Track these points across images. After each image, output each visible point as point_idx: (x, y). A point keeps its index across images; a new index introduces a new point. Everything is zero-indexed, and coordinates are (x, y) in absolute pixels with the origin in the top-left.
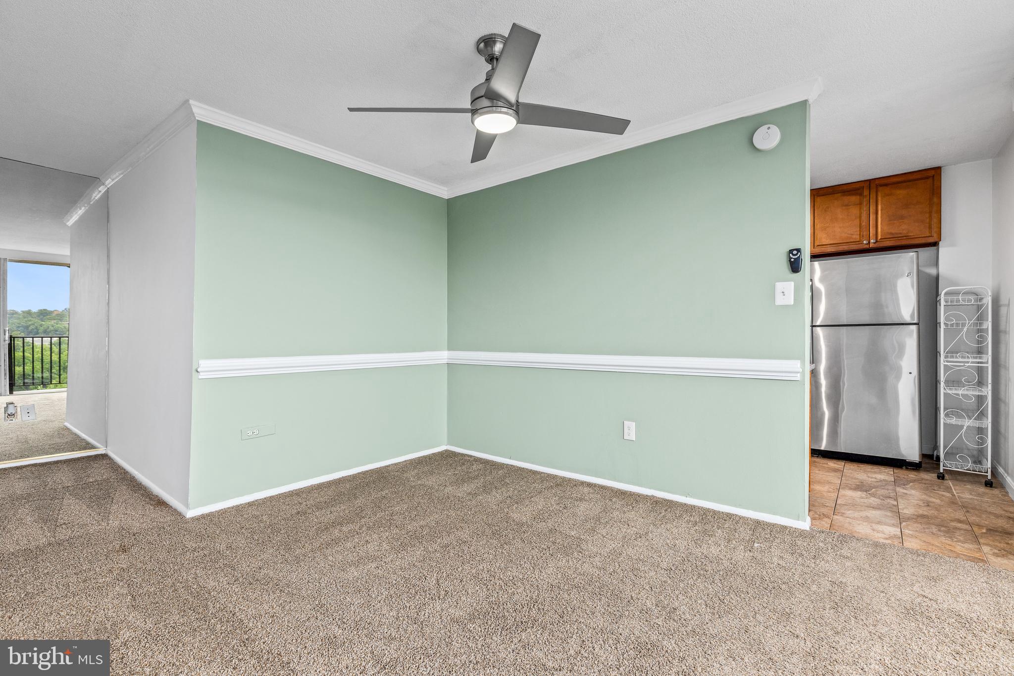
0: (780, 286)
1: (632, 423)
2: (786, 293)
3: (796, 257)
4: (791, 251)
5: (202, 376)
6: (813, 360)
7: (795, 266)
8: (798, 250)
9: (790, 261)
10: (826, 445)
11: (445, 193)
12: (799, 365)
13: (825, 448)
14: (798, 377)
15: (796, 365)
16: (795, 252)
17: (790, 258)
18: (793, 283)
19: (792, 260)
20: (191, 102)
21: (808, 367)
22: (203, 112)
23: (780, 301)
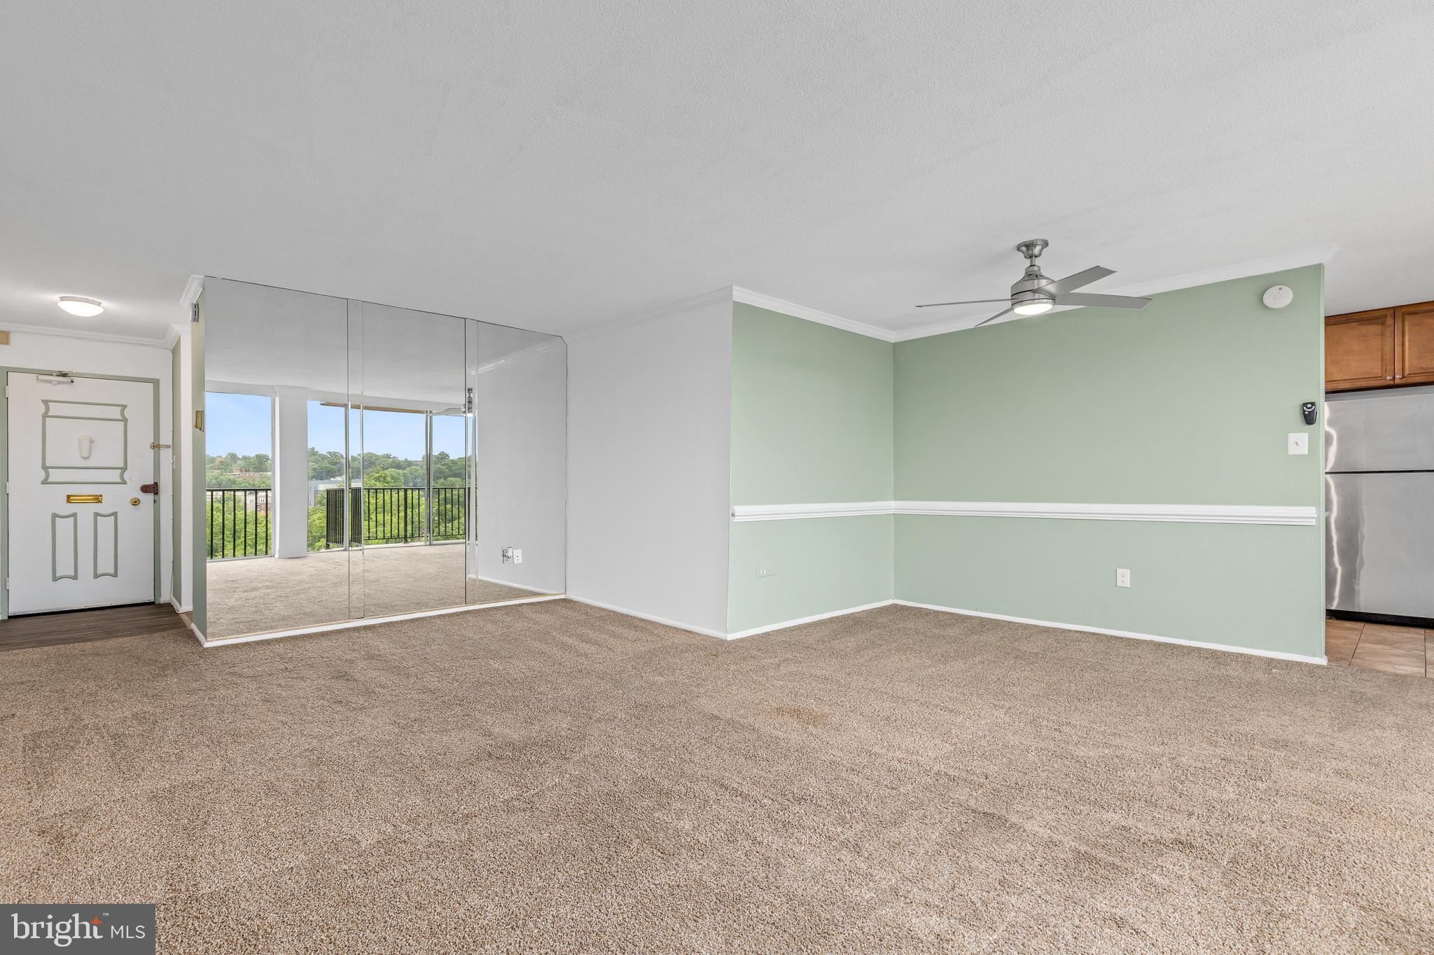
0: (1293, 437)
1: (1125, 570)
2: (1300, 444)
3: (1311, 410)
4: (1305, 404)
5: (736, 520)
6: (1328, 508)
7: (1309, 417)
8: (1313, 404)
9: (1304, 413)
10: (1338, 604)
11: (893, 337)
12: (1314, 512)
13: (1337, 607)
14: (1313, 522)
15: (1311, 511)
16: (1309, 406)
17: (1304, 411)
18: (1307, 434)
19: (1307, 413)
20: (734, 287)
21: (1323, 515)
22: (741, 295)
23: (1293, 450)
